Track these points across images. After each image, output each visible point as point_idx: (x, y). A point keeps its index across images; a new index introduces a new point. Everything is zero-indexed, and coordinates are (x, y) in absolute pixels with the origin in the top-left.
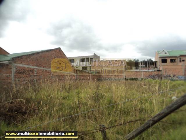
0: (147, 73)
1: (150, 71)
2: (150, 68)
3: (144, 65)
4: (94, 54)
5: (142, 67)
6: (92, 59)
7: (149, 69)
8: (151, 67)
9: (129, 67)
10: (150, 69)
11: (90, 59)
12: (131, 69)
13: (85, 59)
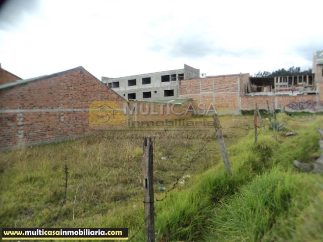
0: (287, 98)
1: (295, 94)
2: (299, 87)
3: (286, 82)
4: (185, 65)
5: (281, 86)
6: (182, 75)
7: (293, 91)
8: (302, 85)
9: (255, 86)
10: (296, 90)
11: (177, 76)
12: (259, 90)
13: (168, 76)
